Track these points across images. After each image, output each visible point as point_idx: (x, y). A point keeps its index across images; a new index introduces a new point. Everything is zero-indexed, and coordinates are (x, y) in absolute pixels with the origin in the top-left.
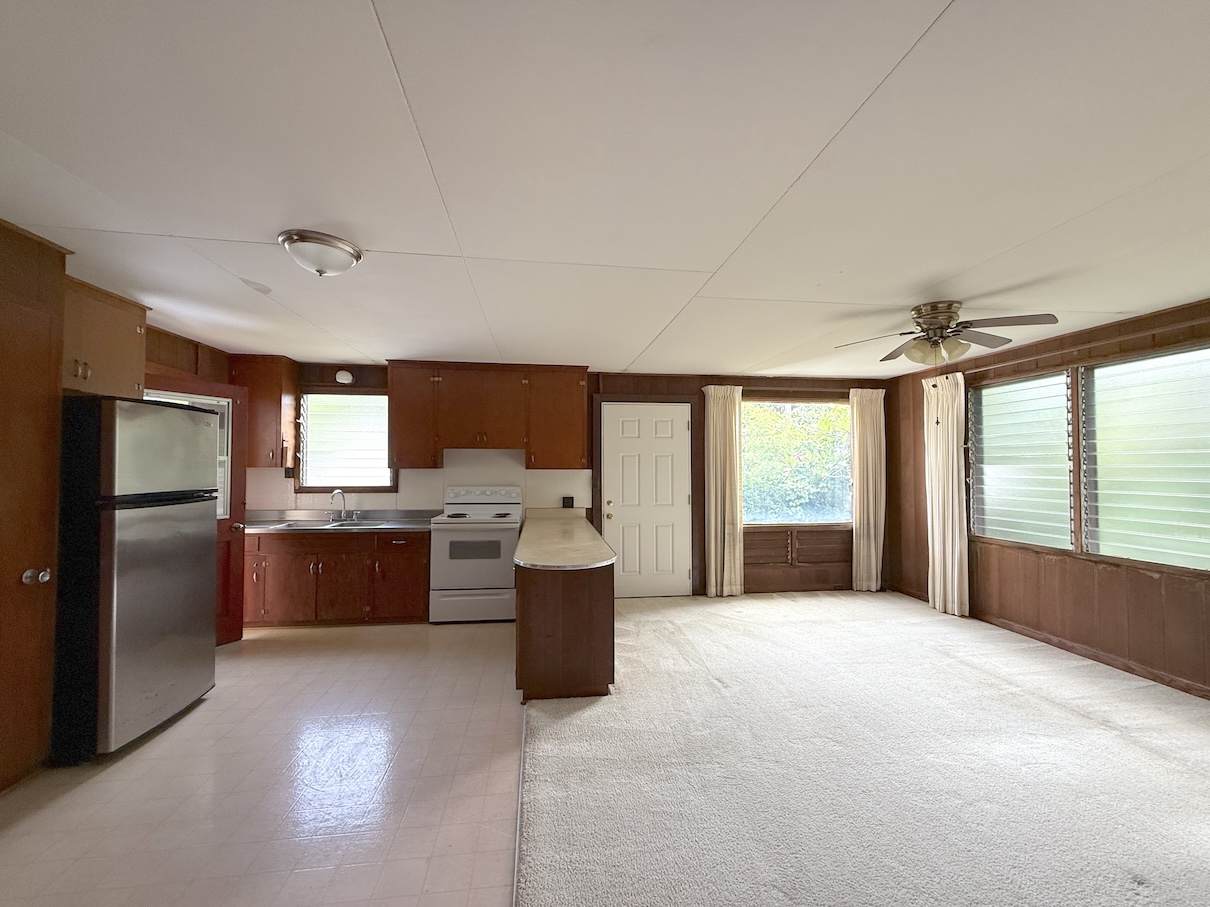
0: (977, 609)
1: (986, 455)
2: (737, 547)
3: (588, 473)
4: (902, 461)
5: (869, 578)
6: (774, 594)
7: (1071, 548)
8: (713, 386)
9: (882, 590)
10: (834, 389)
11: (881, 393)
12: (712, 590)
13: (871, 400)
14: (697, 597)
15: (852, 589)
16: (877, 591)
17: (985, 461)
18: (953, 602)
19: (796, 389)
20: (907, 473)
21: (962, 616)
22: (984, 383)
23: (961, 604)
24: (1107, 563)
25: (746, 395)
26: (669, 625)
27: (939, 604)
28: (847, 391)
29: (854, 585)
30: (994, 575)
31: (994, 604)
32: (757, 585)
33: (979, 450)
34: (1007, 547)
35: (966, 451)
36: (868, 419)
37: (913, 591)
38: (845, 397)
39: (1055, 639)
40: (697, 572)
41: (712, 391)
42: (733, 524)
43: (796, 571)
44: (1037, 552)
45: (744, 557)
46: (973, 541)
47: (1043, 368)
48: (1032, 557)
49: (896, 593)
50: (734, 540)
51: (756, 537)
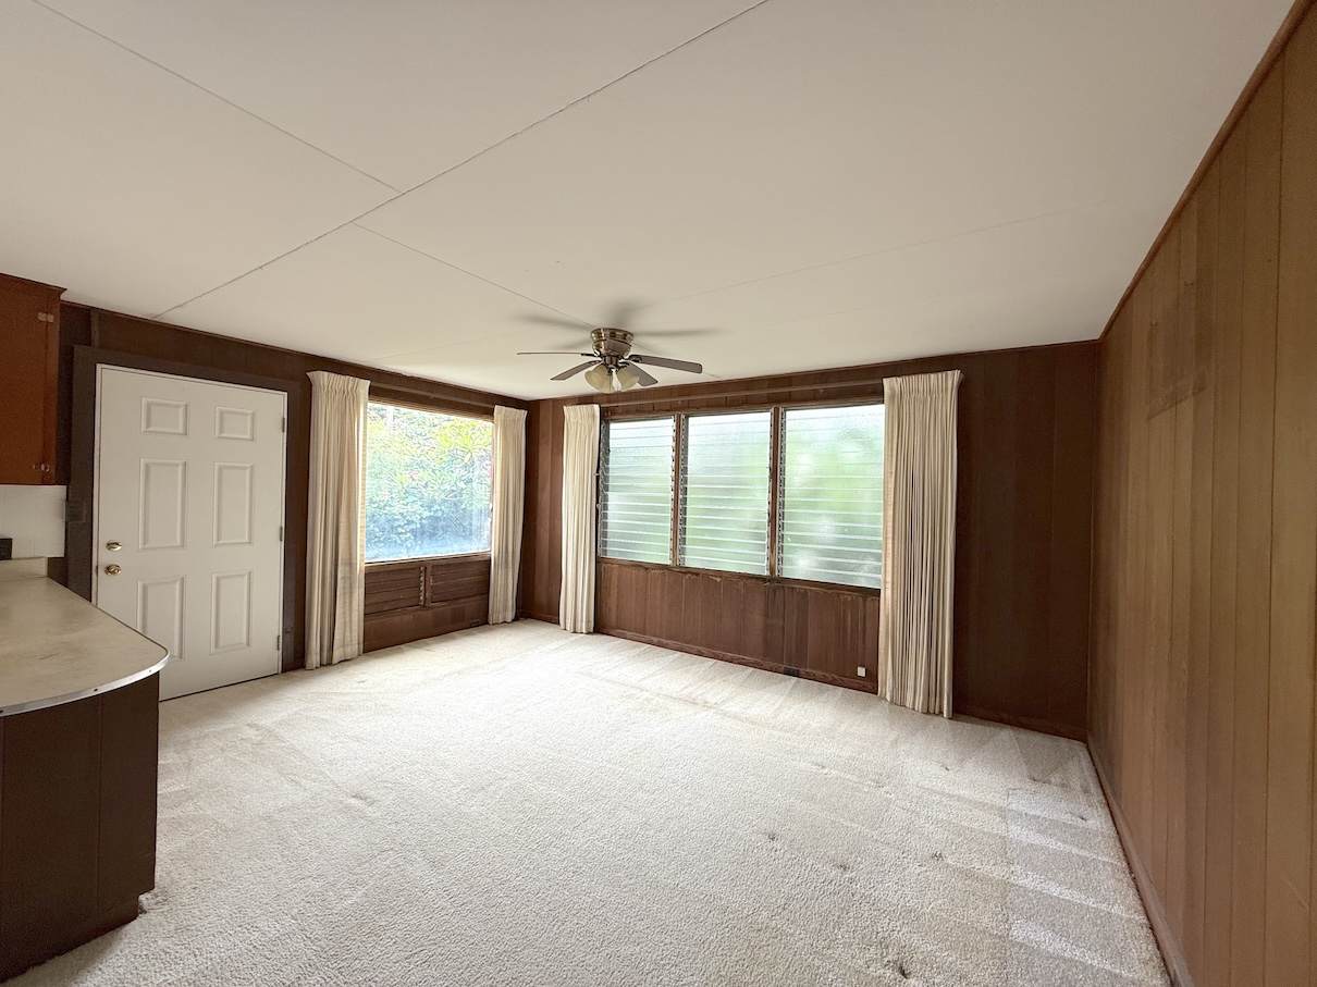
0: (600, 627)
1: (611, 483)
2: (356, 595)
3: (56, 493)
4: (540, 486)
5: (505, 609)
6: (402, 646)
7: (669, 562)
8: (326, 373)
9: (516, 619)
10: (478, 403)
11: (523, 414)
12: (314, 658)
13: (514, 421)
14: (291, 673)
15: (488, 623)
16: (513, 620)
17: (610, 488)
18: (582, 621)
19: (437, 396)
20: (544, 498)
21: (588, 633)
22: (615, 417)
23: (588, 622)
24: (693, 574)
25: (375, 394)
26: (251, 733)
27: (569, 626)
28: (490, 406)
29: (490, 618)
30: (614, 592)
31: (612, 617)
32: (381, 639)
33: (606, 479)
34: (625, 566)
35: (598, 478)
36: (511, 440)
37: (544, 616)
38: (488, 413)
39: (655, 640)
40: (290, 638)
41: (323, 379)
42: (351, 564)
43: (429, 614)
44: (647, 569)
45: (365, 606)
46: (599, 561)
47: (658, 411)
48: (642, 571)
49: (529, 620)
50: (351, 587)
51: (382, 579)
